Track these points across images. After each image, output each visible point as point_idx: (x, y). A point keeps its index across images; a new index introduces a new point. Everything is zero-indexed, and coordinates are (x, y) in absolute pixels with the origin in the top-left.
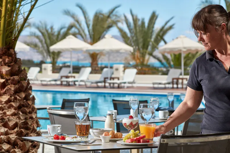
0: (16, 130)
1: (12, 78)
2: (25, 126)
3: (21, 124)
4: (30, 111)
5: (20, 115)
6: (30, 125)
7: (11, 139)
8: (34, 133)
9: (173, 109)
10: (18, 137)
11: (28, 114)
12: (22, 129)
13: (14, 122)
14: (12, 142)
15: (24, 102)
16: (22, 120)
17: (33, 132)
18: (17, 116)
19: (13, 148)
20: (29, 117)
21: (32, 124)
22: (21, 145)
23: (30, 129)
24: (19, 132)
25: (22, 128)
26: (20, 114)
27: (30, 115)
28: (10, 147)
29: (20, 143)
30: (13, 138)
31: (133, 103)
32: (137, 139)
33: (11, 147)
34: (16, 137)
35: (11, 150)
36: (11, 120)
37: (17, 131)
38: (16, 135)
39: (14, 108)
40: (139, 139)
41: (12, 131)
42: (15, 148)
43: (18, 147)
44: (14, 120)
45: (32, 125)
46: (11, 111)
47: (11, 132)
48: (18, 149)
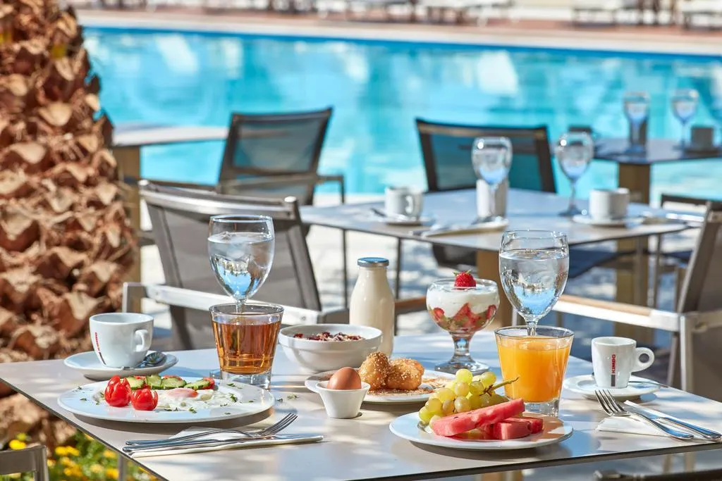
0: (34, 251)
1: (17, 47)
2: (70, 235)
3: (53, 228)
4: (89, 178)
5: (48, 196)
6: (89, 233)
7: (13, 289)
8: (106, 259)
9: (644, 153)
10: (43, 281)
11: (82, 189)
12: (57, 250)
13: (26, 224)
14: (18, 299)
15: (65, 142)
16: (58, 214)
17: (103, 255)
18: (39, 199)
19: (21, 323)
20: (84, 201)
21: (97, 227)
22: (53, 309)
23: (91, 246)
24: (45, 259)
25: (58, 245)
26: (47, 190)
27: (88, 193)
28: (10, 321)
29: (51, 303)
30: (22, 283)
31: (488, 156)
32: (483, 419)
33: (15, 319)
34: (33, 279)
35: (14, 329)
36: (14, 215)
37: (39, 257)
38: (34, 273)
39: (24, 166)
40: (493, 422)
41: (20, 258)
42: (31, 321)
43: (42, 316)
44: (24, 212)
45: (99, 232)
46: (12, 179)
47: (15, 261)
48: (43, 324)
